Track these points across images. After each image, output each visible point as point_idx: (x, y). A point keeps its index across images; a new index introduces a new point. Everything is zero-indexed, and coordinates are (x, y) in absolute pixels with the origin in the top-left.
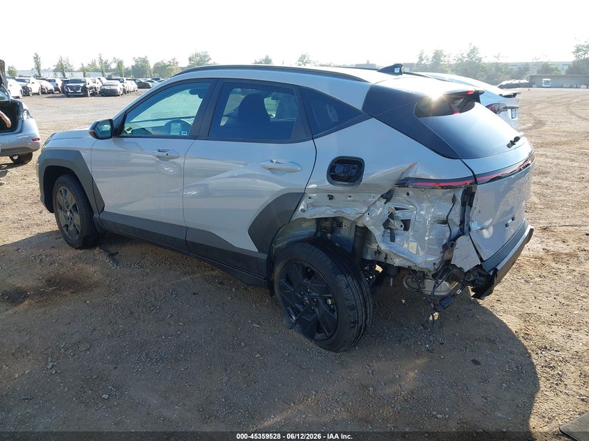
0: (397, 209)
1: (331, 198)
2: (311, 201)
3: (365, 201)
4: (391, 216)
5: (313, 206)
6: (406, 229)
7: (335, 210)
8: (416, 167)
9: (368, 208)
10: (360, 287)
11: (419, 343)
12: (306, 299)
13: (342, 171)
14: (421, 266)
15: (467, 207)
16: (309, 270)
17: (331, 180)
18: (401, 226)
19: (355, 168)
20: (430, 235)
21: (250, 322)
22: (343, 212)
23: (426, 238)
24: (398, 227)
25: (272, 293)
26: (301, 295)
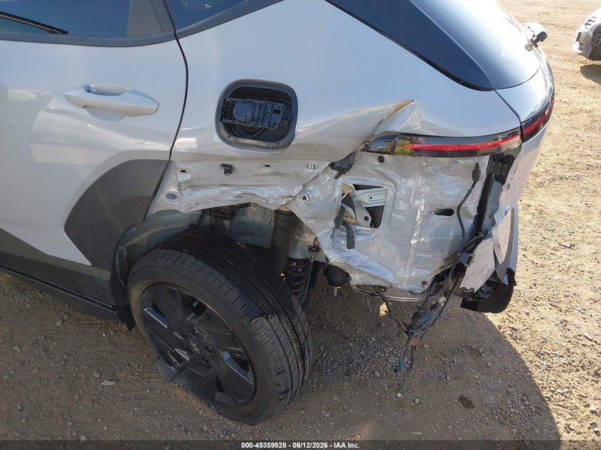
0: (357, 187)
1: (228, 169)
2: (187, 177)
3: (297, 175)
4: (348, 200)
5: (192, 186)
6: (375, 223)
7: (238, 193)
8: (407, 108)
9: (304, 186)
10: (294, 328)
11: (377, 374)
12: (194, 345)
13: (249, 117)
14: (400, 287)
15: (496, 184)
16: (195, 305)
17: (225, 134)
18: (366, 219)
19: (278, 112)
20: (420, 236)
21: (97, 375)
22: (254, 195)
23: (413, 242)
24: (360, 219)
25: (131, 325)
26: (184, 337)
